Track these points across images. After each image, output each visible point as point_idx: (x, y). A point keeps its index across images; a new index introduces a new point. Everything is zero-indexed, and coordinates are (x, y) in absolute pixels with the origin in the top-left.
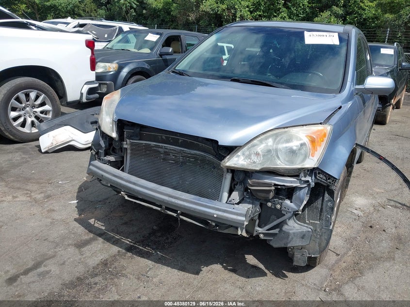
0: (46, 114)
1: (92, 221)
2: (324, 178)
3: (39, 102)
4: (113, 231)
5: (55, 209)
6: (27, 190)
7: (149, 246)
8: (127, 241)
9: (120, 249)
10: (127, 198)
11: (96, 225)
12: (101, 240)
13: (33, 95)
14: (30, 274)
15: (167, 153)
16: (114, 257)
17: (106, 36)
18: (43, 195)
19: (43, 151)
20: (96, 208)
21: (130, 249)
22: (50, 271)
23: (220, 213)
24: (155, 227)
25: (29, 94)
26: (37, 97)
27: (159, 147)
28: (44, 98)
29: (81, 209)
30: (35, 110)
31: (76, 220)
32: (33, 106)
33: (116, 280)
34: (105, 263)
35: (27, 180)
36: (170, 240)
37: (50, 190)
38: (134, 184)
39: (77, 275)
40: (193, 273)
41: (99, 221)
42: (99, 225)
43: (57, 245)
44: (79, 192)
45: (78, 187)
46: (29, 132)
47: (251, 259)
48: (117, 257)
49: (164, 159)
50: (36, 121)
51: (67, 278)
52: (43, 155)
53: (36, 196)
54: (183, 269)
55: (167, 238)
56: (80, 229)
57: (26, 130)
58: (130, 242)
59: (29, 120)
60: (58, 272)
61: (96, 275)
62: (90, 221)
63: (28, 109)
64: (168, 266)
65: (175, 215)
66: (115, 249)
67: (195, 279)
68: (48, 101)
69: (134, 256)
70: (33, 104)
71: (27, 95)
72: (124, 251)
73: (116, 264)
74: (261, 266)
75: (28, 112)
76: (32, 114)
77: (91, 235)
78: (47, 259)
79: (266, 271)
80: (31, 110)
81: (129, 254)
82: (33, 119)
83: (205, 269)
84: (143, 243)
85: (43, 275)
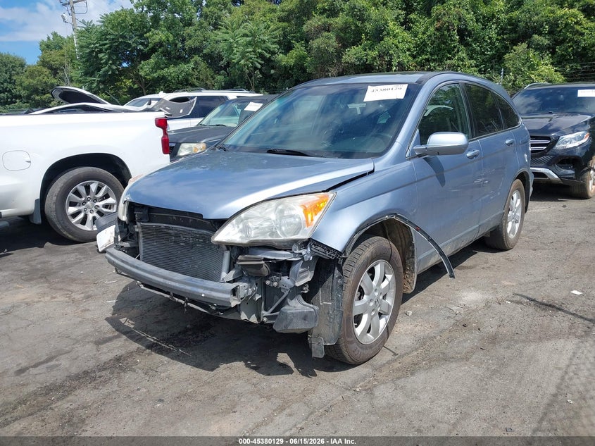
0: (110, 209)
1: (123, 320)
2: (323, 250)
3: (101, 194)
4: (141, 329)
5: (90, 308)
6: (69, 291)
7: (172, 343)
8: (151, 339)
9: (140, 346)
10: (142, 287)
11: (127, 324)
12: (124, 337)
13: (93, 187)
14: (39, 367)
15: (177, 235)
16: (131, 354)
17: (181, 111)
18: (83, 295)
19: (100, 251)
20: (134, 307)
21: (151, 347)
22: (61, 364)
23: (207, 292)
24: (188, 326)
25: (89, 186)
26: (99, 189)
27: (169, 228)
28: (107, 190)
29: (117, 309)
30: (97, 204)
31: (107, 319)
32: (95, 200)
33: (122, 374)
34: (118, 359)
35: (73, 280)
36: (199, 339)
37: (92, 290)
38: (137, 268)
39: (86, 368)
40: (208, 370)
41: (131, 320)
42: (130, 324)
43: (78, 341)
44: (123, 292)
45: (124, 286)
46: (89, 229)
47: (283, 358)
48: (135, 354)
49: (175, 242)
50: (98, 216)
51: (74, 370)
52: (100, 255)
53: (75, 297)
54: (199, 366)
55: (197, 337)
56: (107, 327)
57: (87, 227)
58: (155, 340)
59: (90, 216)
60: (67, 366)
61: (105, 369)
62: (121, 320)
63: (89, 203)
64: (183, 362)
65: (183, 302)
66: (135, 346)
67: (206, 375)
68: (111, 193)
69: (153, 353)
70: (94, 197)
71: (88, 188)
72: (144, 348)
73: (129, 360)
74: (292, 364)
75: (88, 207)
76: (93, 209)
77: (117, 333)
78: (61, 355)
79: (294, 369)
80: (93, 205)
81: (148, 351)
82: (95, 214)
83: (223, 366)
84: (167, 341)
85: (52, 368)
